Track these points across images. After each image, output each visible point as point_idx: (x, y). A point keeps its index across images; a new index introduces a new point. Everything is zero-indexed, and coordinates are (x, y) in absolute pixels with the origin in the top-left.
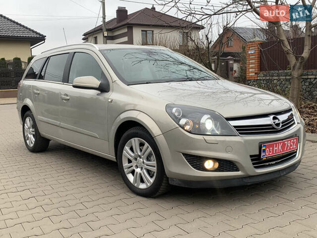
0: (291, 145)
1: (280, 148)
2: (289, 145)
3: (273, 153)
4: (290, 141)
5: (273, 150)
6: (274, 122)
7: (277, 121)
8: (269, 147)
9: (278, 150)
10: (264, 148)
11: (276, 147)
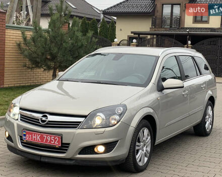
0: (51, 140)
1: (38, 138)
2: (49, 139)
3: (32, 140)
4: (51, 137)
5: (32, 137)
6: (41, 119)
7: (44, 119)
8: (29, 134)
9: (37, 139)
10: (25, 133)
11: (35, 136)
